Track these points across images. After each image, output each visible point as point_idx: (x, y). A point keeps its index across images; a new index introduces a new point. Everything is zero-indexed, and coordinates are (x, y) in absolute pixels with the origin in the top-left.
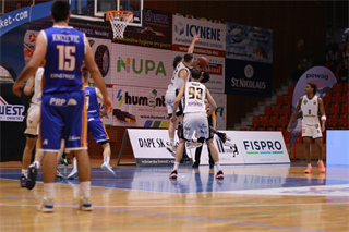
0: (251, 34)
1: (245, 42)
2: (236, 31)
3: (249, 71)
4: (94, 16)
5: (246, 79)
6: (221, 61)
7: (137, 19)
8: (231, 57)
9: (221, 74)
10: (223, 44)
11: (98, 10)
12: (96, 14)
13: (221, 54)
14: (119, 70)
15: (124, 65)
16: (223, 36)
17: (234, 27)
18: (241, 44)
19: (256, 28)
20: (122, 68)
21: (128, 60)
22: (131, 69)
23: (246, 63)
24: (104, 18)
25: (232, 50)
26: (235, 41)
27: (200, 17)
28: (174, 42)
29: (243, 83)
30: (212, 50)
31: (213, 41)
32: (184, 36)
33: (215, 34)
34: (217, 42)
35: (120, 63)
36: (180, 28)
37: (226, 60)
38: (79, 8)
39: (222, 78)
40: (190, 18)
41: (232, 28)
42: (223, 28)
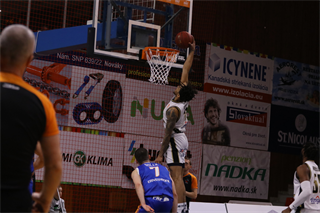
0: (305, 74)
1: (297, 84)
2: (287, 70)
3: (301, 123)
4: (127, 53)
5: (297, 132)
6: (266, 107)
7: (182, 58)
8: (279, 103)
9: (264, 125)
10: (269, 86)
11: (132, 45)
12: (129, 50)
13: (266, 98)
14: (133, 114)
15: (140, 108)
16: (270, 75)
17: (285, 64)
18: (292, 87)
19: (312, 67)
20: (138, 112)
21: (146, 100)
22: (149, 114)
23: (297, 111)
24: (140, 55)
25: (280, 94)
26: (285, 83)
27: (242, 49)
28: (207, 80)
29: (293, 139)
30: (255, 93)
31: (257, 82)
32: (219, 73)
33: (260, 73)
34: (261, 82)
35: (135, 105)
36: (215, 62)
37: (273, 106)
38: (107, 41)
39: (266, 131)
40: (228, 49)
41: (282, 65)
42: (270, 64)
